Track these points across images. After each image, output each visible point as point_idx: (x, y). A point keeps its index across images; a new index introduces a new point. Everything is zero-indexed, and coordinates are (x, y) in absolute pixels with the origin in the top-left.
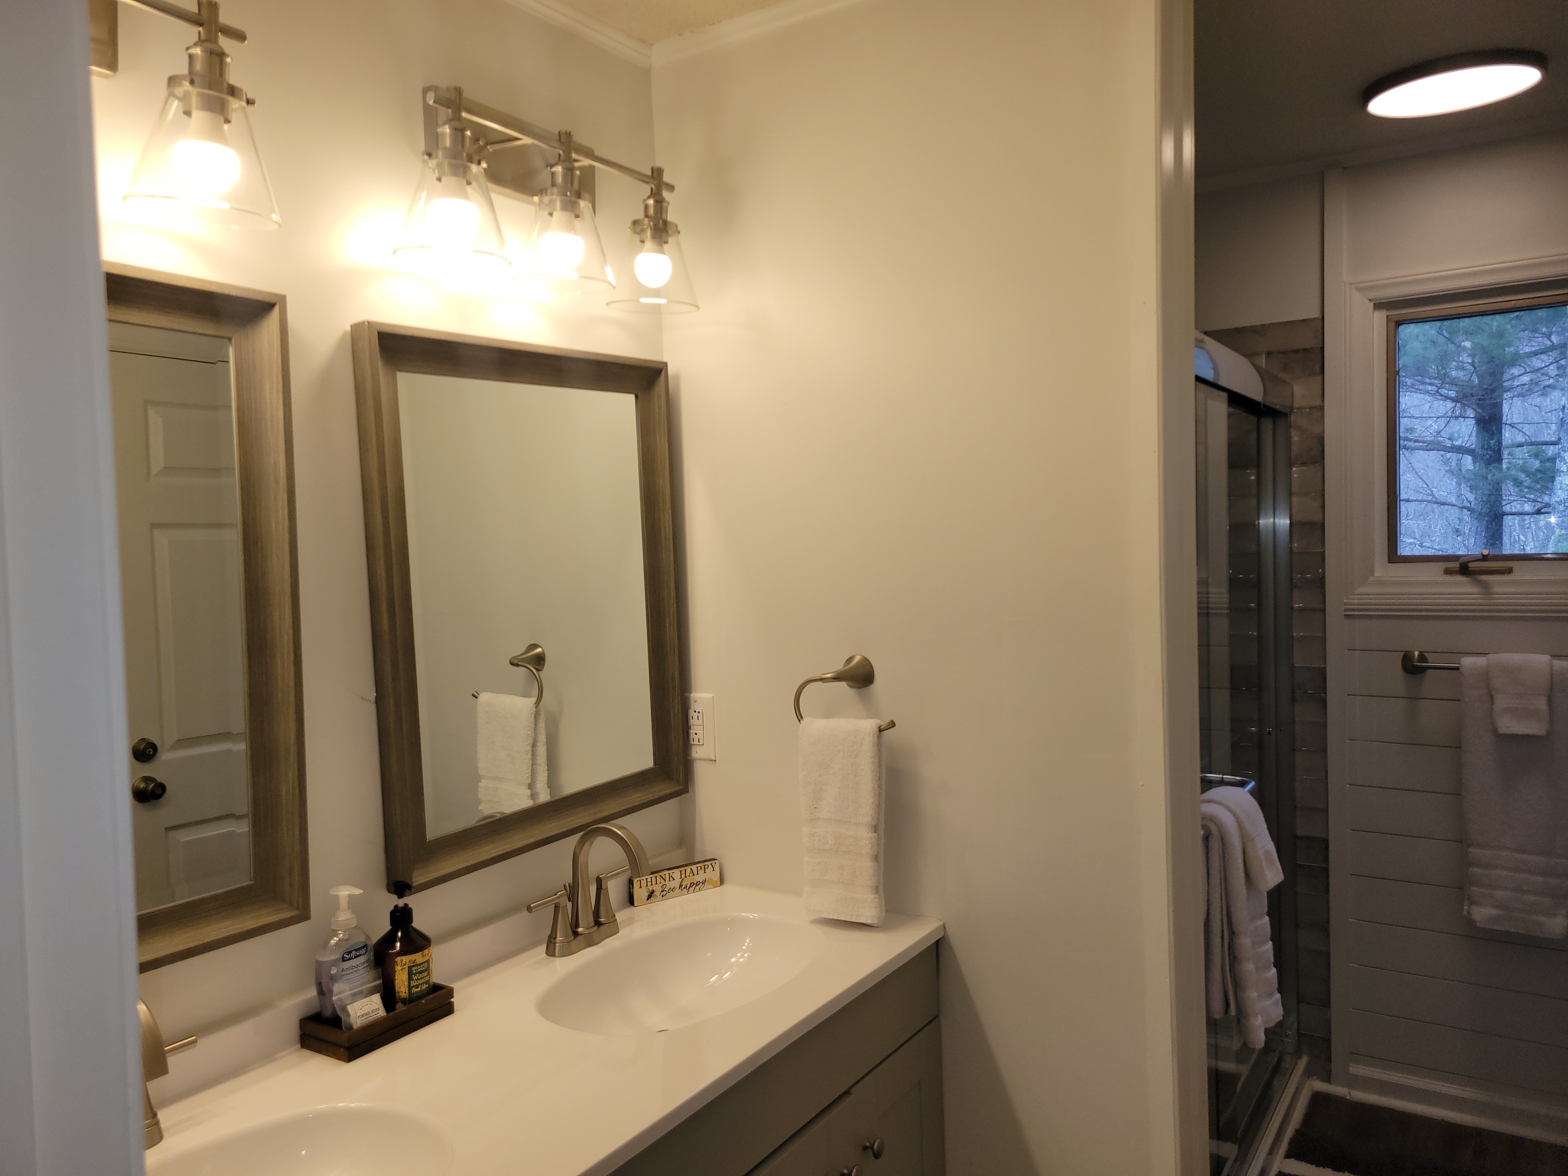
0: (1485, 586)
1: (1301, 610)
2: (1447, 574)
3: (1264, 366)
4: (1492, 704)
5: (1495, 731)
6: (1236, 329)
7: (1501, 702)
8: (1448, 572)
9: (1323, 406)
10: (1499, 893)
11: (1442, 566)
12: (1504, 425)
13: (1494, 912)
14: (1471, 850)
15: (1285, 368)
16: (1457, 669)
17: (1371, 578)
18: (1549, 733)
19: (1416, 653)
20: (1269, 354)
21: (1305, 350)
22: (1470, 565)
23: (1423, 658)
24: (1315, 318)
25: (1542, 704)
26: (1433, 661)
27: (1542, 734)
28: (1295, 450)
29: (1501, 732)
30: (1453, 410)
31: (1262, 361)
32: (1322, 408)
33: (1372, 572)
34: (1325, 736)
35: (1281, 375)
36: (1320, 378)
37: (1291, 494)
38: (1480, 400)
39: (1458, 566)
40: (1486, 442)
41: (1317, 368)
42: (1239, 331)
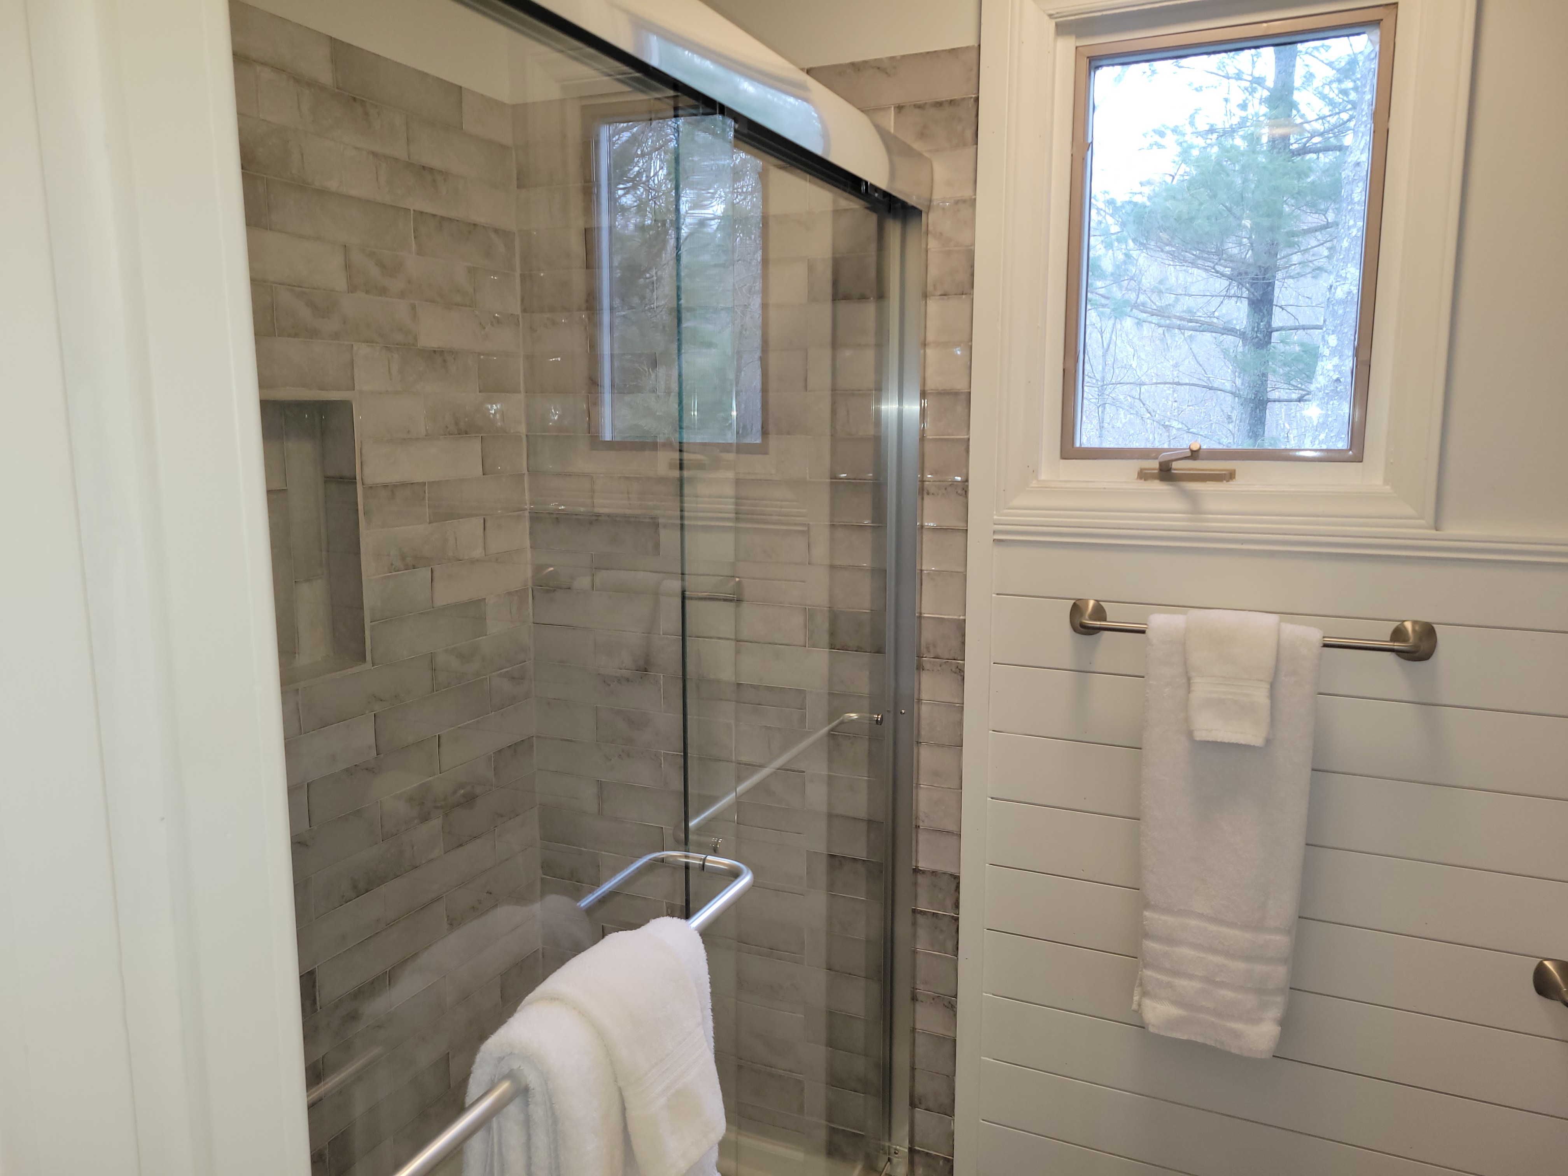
0: (1193, 498)
1: (933, 529)
2: (1141, 478)
3: (892, 131)
4: (1189, 691)
5: (1190, 734)
6: (853, 65)
7: (1202, 689)
8: (1143, 475)
9: (975, 199)
10: (1182, 983)
11: (1136, 465)
12: (1274, 307)
13: (1174, 1011)
14: (1147, 914)
15: (922, 135)
16: (1143, 632)
17: (1034, 484)
18: (1268, 741)
19: (1091, 603)
20: (900, 108)
21: (952, 102)
22: (1175, 465)
23: (1099, 612)
24: (968, 47)
25: (1260, 695)
26: (1115, 616)
27: (1257, 745)
28: (934, 272)
29: (1198, 739)
30: (1228, 289)
31: (889, 121)
32: (973, 202)
33: (1035, 472)
34: (960, 723)
35: (917, 146)
36: (971, 150)
37: (924, 345)
38: (1253, 279)
39: (1157, 466)
40: (1256, 324)
41: (969, 134)
42: (857, 67)
